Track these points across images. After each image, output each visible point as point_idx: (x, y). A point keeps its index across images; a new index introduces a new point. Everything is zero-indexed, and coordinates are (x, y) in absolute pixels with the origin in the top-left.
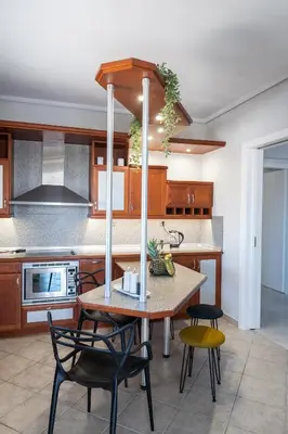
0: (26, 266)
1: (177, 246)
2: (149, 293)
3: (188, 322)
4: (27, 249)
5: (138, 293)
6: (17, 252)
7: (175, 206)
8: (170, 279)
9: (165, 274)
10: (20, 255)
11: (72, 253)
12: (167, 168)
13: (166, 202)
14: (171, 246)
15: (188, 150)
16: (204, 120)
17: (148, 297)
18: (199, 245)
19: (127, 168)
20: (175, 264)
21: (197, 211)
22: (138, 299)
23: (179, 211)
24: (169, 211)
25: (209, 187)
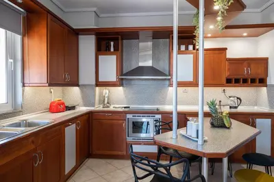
0: (129, 116)
1: (236, 108)
2: (206, 138)
3: (245, 166)
4: (131, 106)
5: (198, 138)
6: (125, 107)
7: (233, 77)
8: (227, 130)
9: (223, 126)
10: (126, 109)
11: (158, 110)
12: (226, 49)
13: (226, 74)
14: (231, 107)
15: (245, 34)
16: (259, 10)
17: (205, 141)
18: (256, 107)
19: (195, 51)
20: (232, 120)
21: (253, 81)
22: (197, 141)
23: (237, 81)
24: (229, 81)
25: (264, 61)
